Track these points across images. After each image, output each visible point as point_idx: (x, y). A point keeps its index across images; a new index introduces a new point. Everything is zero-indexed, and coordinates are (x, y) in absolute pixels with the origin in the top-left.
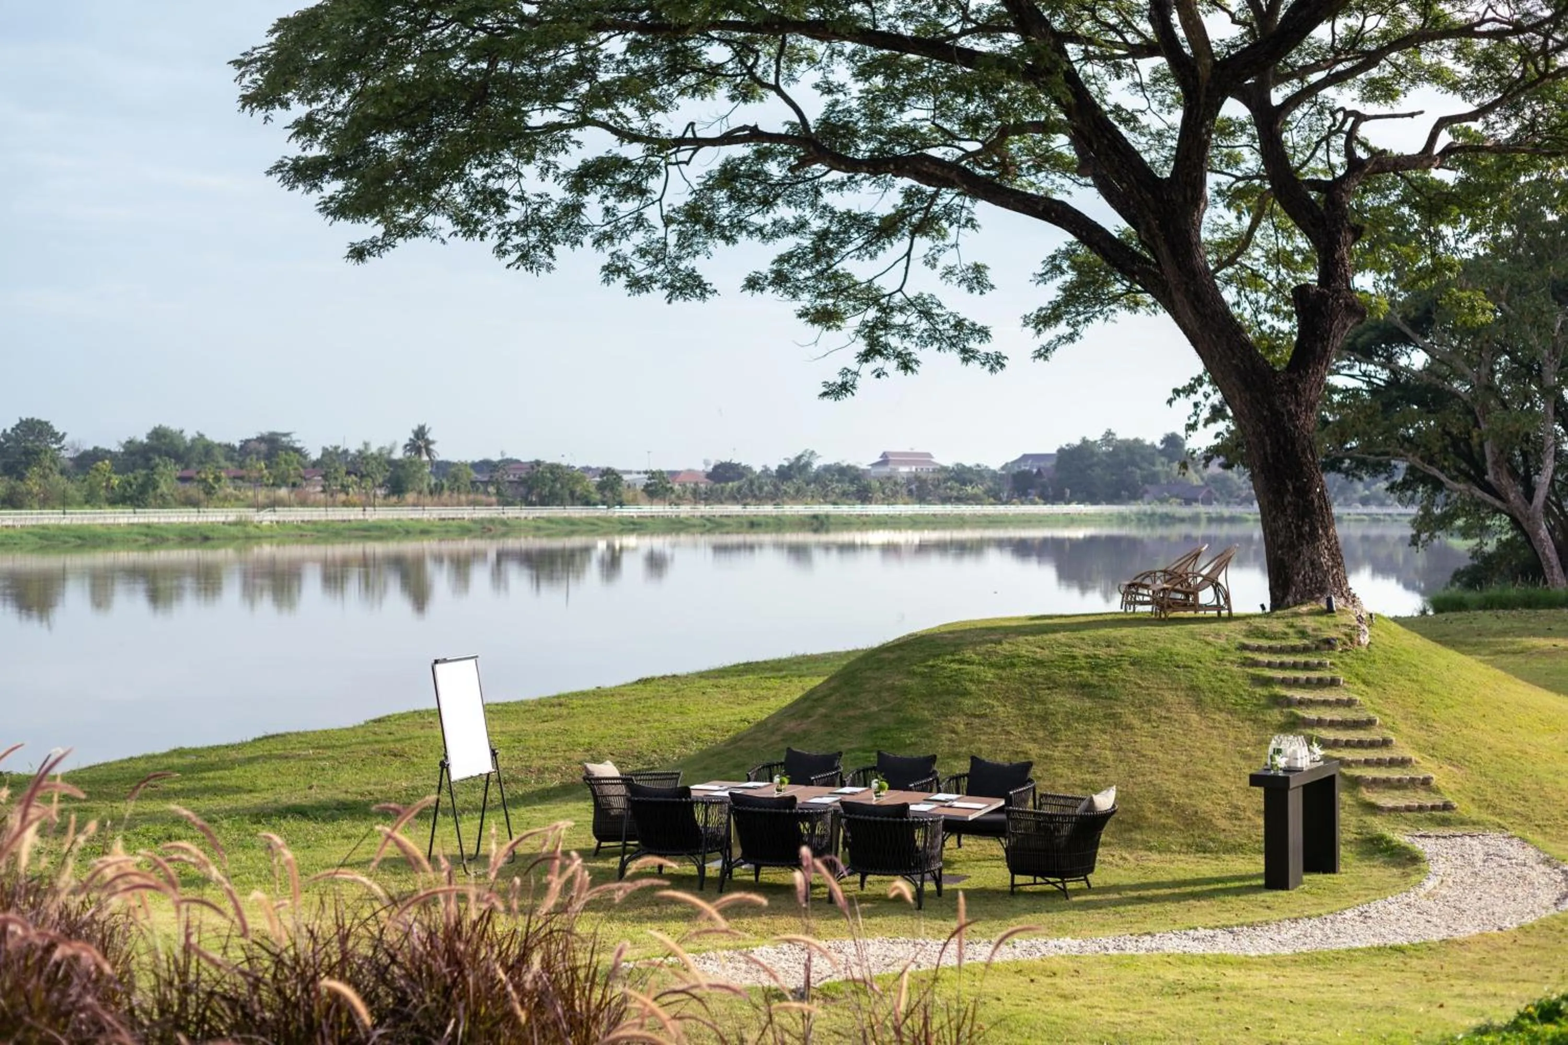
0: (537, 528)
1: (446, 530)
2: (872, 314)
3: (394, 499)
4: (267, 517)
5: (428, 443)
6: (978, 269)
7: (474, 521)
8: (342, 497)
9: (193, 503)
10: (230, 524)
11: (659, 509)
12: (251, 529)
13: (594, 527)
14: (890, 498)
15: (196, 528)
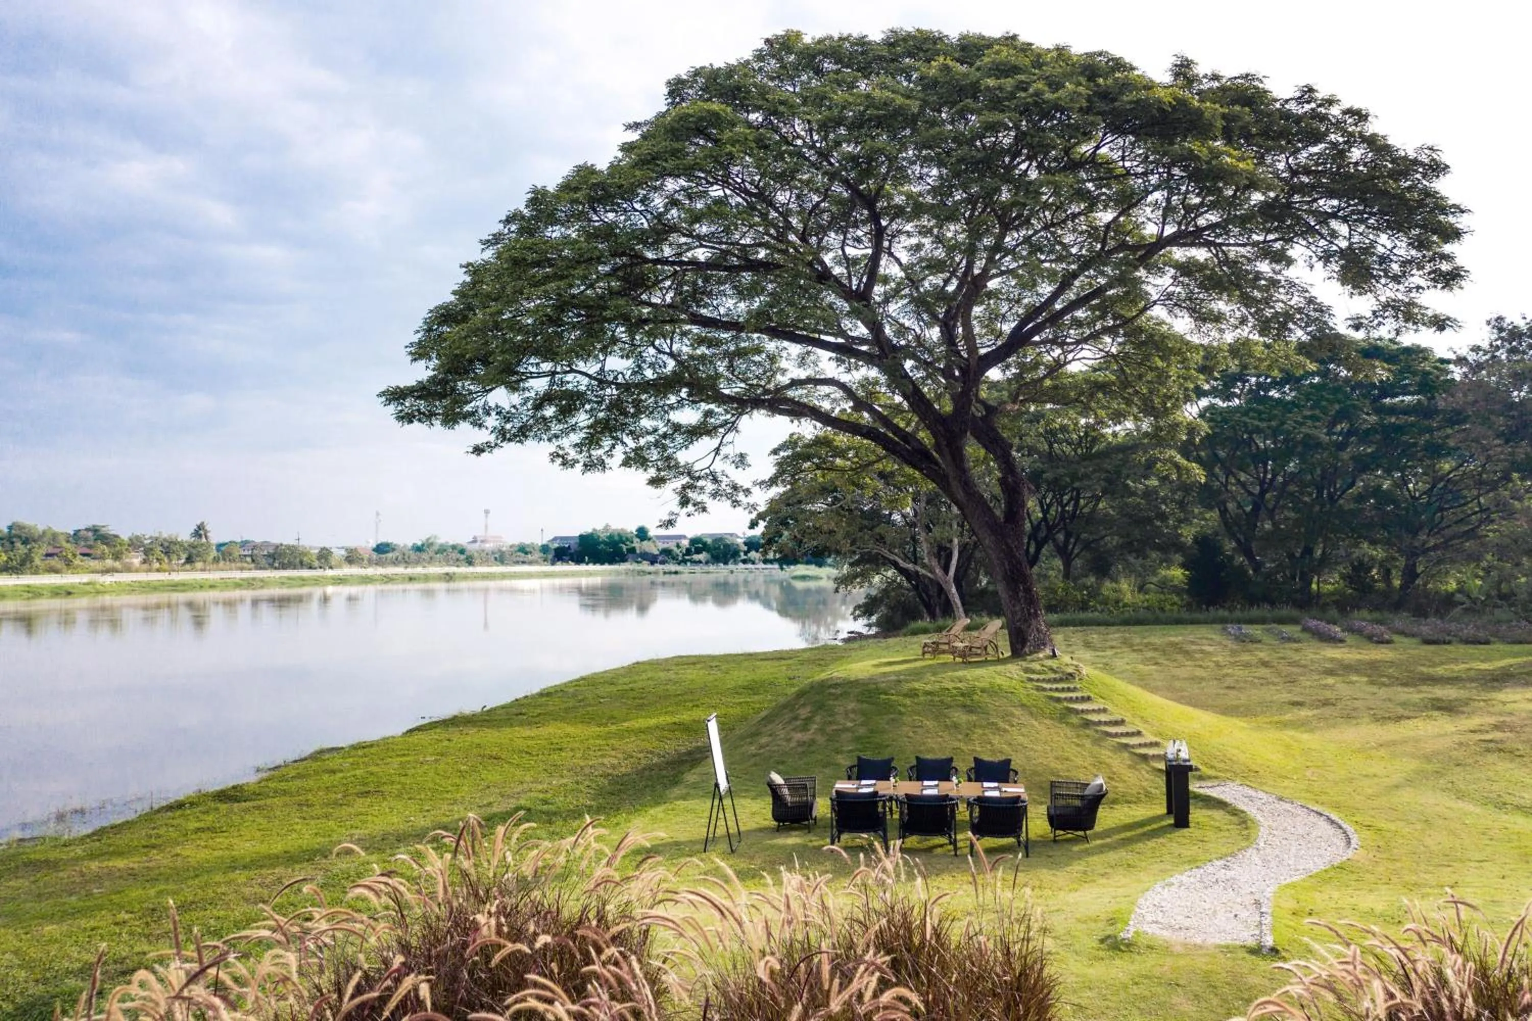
0: (282, 583)
1: (225, 585)
2: (685, 480)
3: (188, 567)
4: (108, 579)
5: (206, 532)
6: (742, 456)
7: (242, 579)
8: (156, 565)
9: (56, 571)
10: (84, 584)
11: (355, 570)
12: (98, 587)
13: (317, 581)
14: (485, 562)
15: (60, 587)
